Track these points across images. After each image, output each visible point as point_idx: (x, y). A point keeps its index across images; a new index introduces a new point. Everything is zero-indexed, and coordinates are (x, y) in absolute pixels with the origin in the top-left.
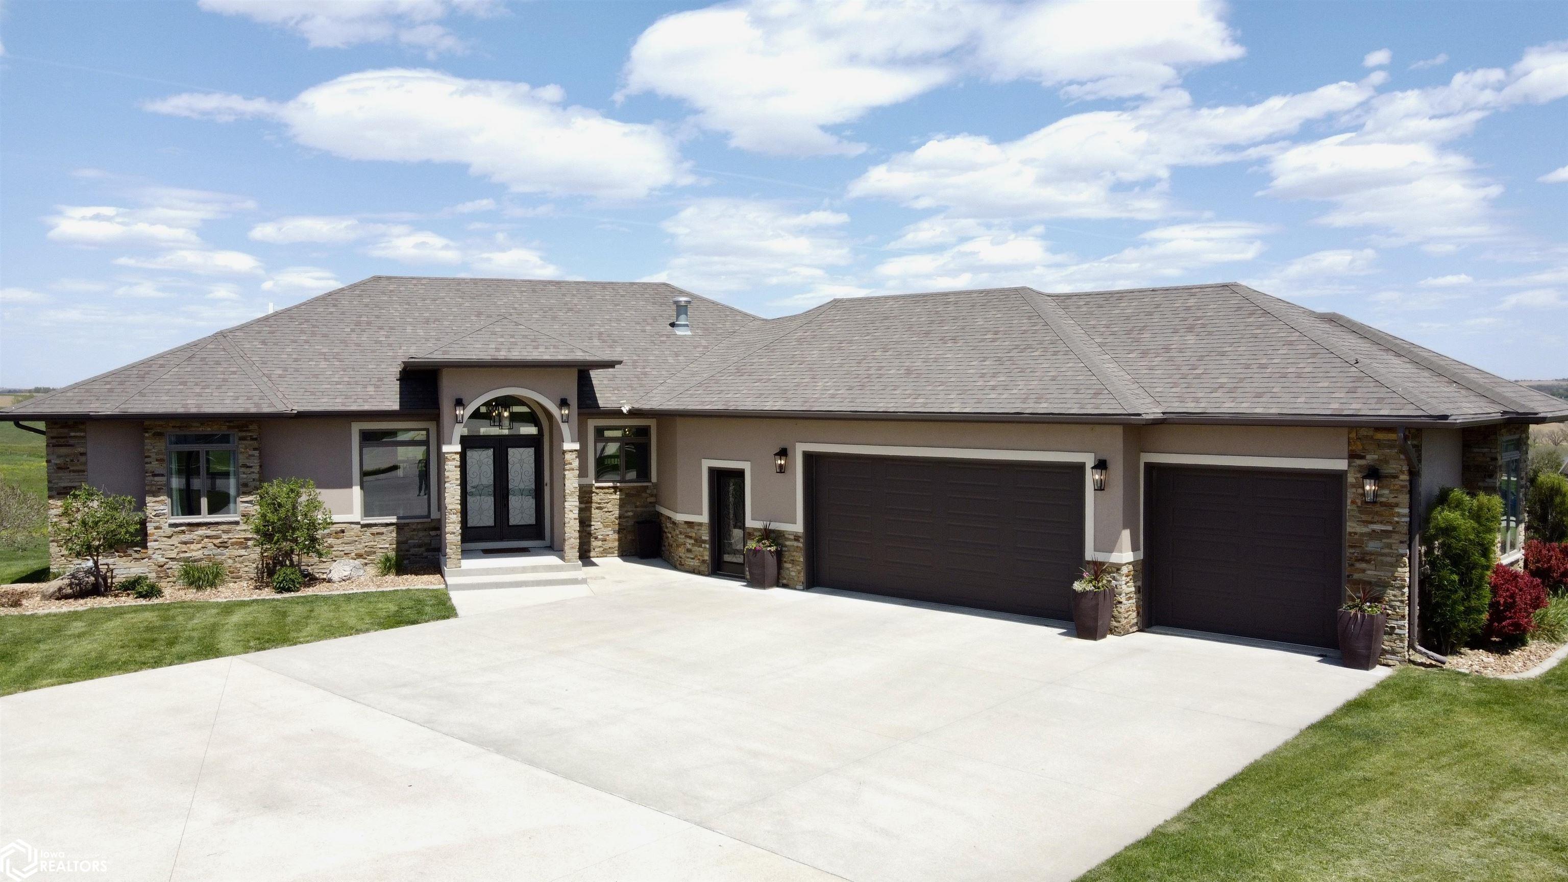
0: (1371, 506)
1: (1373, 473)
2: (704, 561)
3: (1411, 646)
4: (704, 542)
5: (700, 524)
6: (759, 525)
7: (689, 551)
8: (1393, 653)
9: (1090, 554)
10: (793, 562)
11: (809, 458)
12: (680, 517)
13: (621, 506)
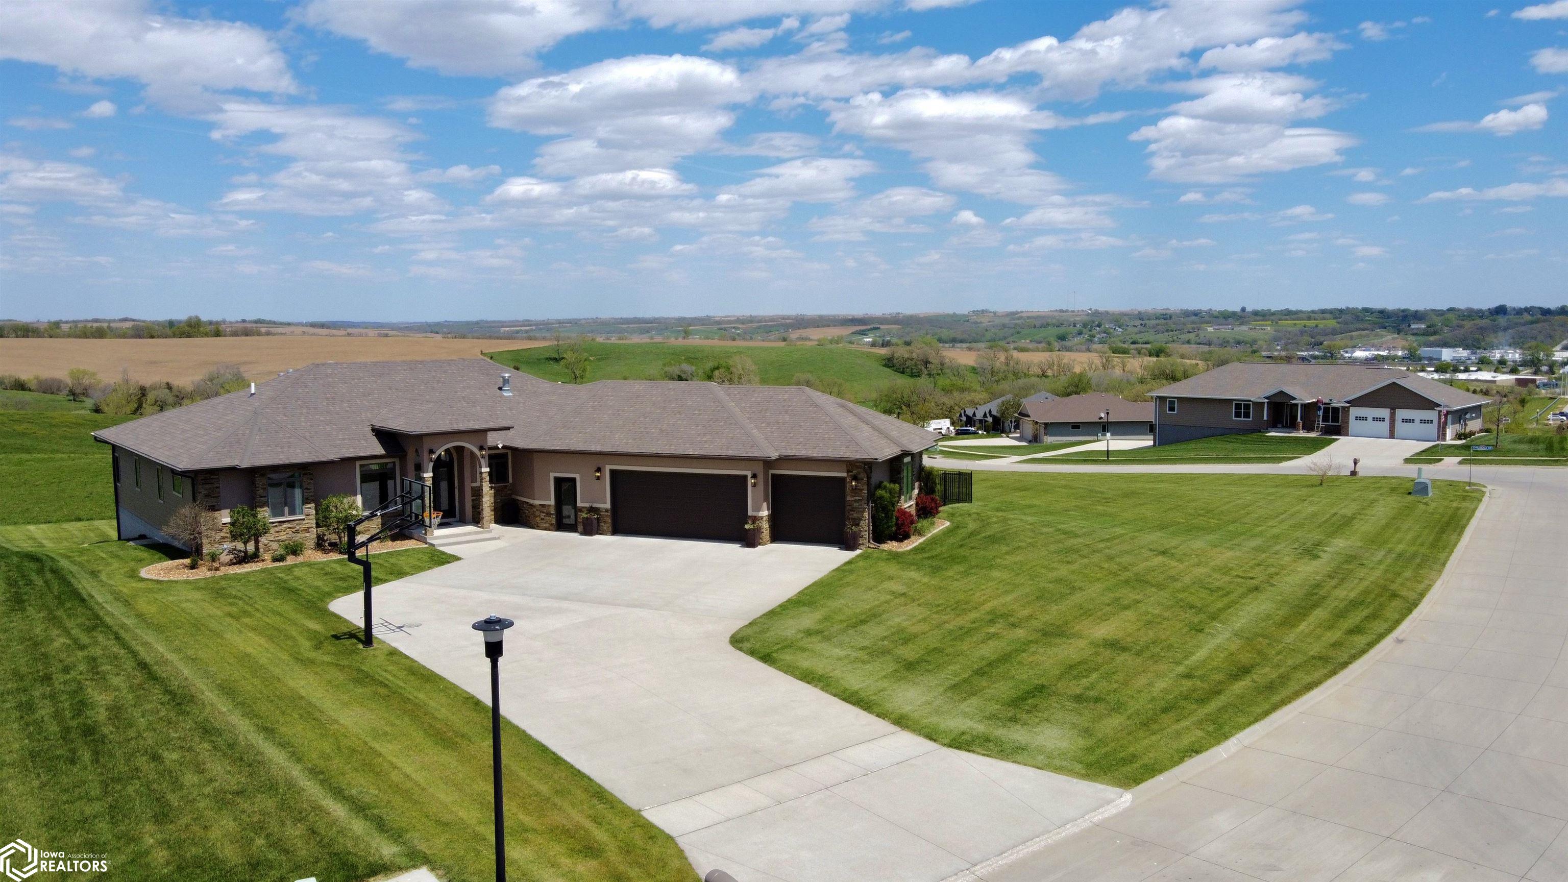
0: (855, 490)
1: (855, 478)
2: (552, 524)
3: (869, 542)
4: (552, 514)
5: (549, 506)
6: (587, 505)
7: (542, 519)
8: (863, 544)
9: (750, 513)
10: (605, 522)
11: (613, 472)
12: (537, 502)
13: (495, 496)
